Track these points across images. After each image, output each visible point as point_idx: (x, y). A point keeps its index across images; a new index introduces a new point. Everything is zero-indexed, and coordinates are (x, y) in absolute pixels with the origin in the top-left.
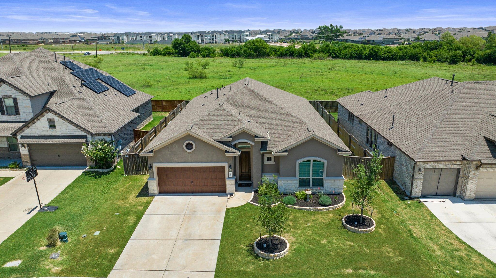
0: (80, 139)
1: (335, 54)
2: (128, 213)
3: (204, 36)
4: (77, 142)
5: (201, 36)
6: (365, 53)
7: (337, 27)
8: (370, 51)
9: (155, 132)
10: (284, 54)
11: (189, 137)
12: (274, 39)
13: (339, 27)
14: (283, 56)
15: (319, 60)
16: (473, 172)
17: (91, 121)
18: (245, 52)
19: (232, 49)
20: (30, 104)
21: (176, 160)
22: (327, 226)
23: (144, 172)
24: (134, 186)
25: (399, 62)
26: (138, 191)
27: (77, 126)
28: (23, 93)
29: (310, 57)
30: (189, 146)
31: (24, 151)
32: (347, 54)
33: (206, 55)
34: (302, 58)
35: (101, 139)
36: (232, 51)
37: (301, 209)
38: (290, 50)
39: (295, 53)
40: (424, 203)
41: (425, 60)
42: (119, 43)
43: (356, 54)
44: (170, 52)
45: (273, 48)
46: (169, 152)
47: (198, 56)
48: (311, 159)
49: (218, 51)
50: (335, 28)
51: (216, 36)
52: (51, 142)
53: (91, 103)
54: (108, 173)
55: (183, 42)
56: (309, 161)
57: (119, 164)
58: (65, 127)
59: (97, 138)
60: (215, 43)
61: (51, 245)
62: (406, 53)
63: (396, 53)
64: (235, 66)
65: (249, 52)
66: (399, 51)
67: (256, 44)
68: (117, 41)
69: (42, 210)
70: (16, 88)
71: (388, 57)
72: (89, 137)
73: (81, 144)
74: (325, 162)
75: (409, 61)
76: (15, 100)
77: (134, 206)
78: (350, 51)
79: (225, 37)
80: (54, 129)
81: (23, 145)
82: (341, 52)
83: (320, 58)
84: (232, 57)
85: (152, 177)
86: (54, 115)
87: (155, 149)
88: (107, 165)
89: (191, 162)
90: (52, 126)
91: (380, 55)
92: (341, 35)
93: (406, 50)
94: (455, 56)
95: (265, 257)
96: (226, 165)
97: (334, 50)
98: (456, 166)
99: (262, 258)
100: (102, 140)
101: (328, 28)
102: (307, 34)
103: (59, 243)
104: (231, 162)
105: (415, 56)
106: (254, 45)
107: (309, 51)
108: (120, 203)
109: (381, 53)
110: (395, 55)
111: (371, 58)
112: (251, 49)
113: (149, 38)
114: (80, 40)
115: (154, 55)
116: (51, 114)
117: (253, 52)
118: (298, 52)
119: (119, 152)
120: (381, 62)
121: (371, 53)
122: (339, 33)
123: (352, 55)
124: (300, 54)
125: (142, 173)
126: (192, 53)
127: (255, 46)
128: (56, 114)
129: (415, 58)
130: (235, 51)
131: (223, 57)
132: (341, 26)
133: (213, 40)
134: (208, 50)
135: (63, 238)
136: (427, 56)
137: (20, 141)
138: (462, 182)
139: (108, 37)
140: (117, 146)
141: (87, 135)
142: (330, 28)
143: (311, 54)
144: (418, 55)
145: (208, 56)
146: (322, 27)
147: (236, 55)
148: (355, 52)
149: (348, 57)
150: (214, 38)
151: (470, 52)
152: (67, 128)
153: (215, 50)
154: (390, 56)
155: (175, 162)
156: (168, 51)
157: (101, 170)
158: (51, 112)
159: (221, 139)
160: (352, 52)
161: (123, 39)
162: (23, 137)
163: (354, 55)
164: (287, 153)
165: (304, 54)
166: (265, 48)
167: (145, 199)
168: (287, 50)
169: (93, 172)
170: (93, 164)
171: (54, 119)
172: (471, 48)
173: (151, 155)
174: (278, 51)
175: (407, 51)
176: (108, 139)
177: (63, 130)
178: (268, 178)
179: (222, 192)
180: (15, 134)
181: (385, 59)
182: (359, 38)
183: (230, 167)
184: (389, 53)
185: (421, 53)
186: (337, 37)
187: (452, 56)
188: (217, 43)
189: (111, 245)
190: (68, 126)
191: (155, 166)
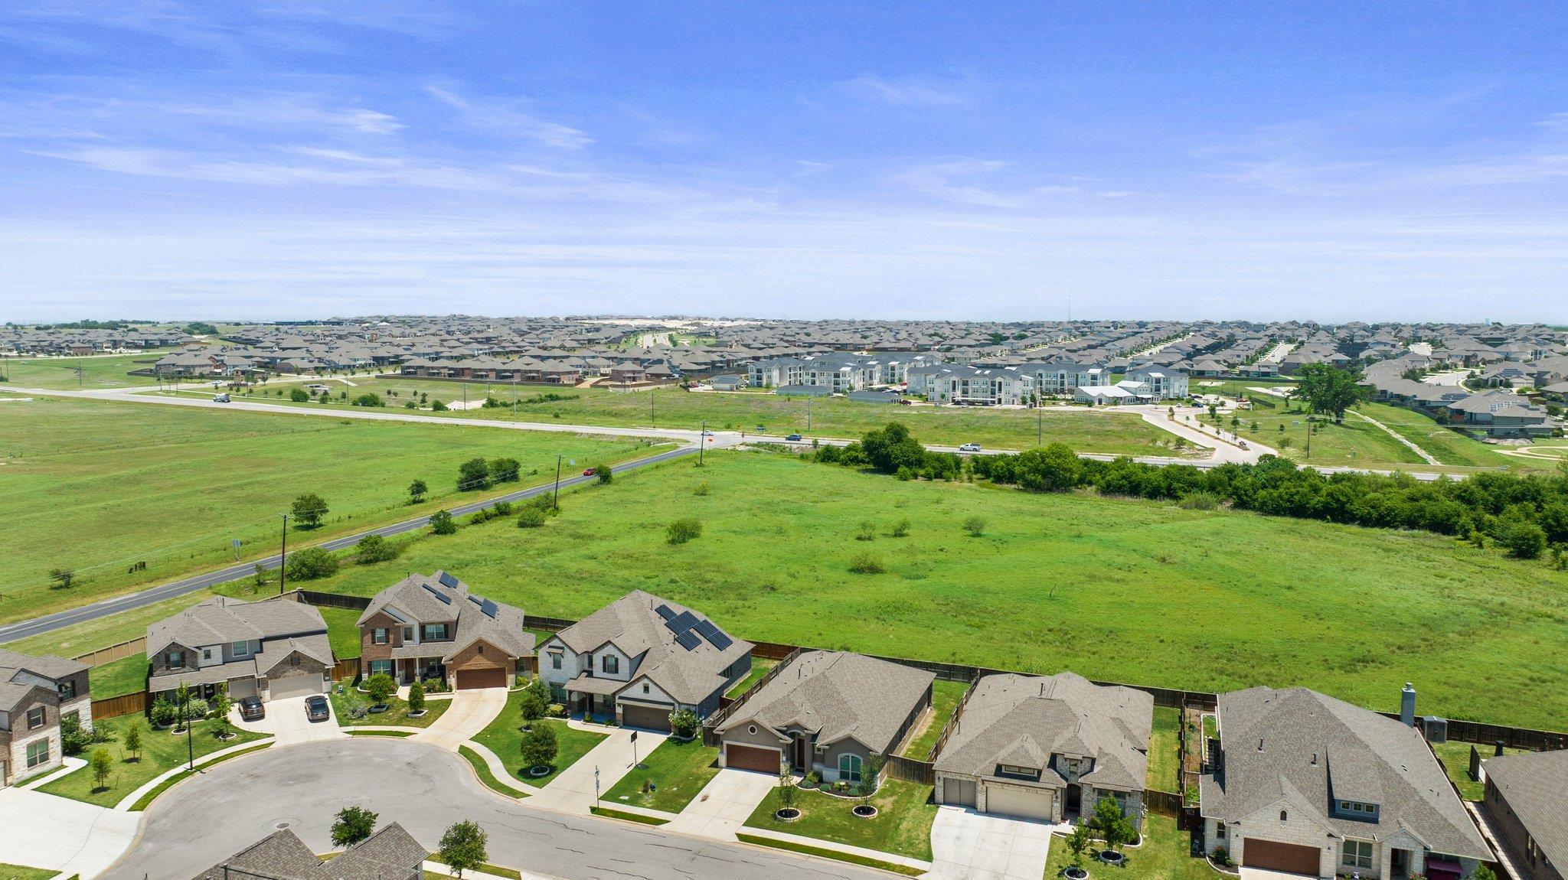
0: (668, 706)
1: (1240, 497)
2: (699, 778)
3: (970, 383)
4: (665, 709)
5: (961, 383)
6: (1313, 502)
8: (1327, 499)
9: (744, 699)
11: (753, 722)
12: (1171, 390)
14: (1111, 491)
15: (1196, 511)
17: (680, 688)
18: (1022, 475)
19: (997, 464)
20: (628, 665)
21: (742, 740)
22: (840, 810)
23: (716, 747)
24: (708, 757)
26: (711, 763)
27: (667, 694)
28: (624, 654)
29: (1176, 498)
30: (753, 730)
31: (619, 710)
32: (1266, 502)
34: (1157, 501)
35: (686, 708)
36: (997, 466)
37: (831, 796)
39: (1143, 485)
42: (760, 385)
43: (1292, 502)
44: (857, 457)
45: (1100, 465)
46: (737, 733)
47: (915, 476)
48: (851, 755)
49: (968, 459)
51: (1000, 383)
52: (643, 705)
53: (682, 669)
54: (689, 742)
55: (887, 442)
56: (849, 757)
57: (699, 734)
58: (658, 695)
59: (683, 706)
61: (646, 791)
62: (1418, 511)
63: (1390, 510)
65: (1030, 477)
67: (1047, 460)
68: (755, 381)
69: (637, 766)
70: (619, 650)
72: (677, 705)
73: (669, 712)
74: (861, 758)
76: (617, 660)
77: (705, 774)
78: (1277, 494)
79: (1026, 388)
80: (648, 694)
81: (619, 705)
82: (1254, 494)
83: (1200, 506)
85: (722, 752)
86: (649, 681)
87: (726, 728)
88: (690, 734)
89: (753, 744)
90: (646, 689)
91: (1352, 511)
96: (780, 750)
98: (971, 779)
100: (687, 710)
103: (650, 791)
104: (785, 748)
106: (1043, 462)
107: (1176, 485)
108: (694, 770)
109: (1354, 507)
110: (1388, 515)
111: (1328, 517)
113: (833, 379)
114: (671, 375)
115: (823, 461)
116: (647, 680)
118: (1153, 483)
119: (701, 722)
120: (1355, 528)
121: (1329, 504)
124: (1154, 490)
125: (714, 747)
126: (902, 469)
127: (1045, 464)
128: (651, 681)
129: (1443, 526)
130: (1002, 468)
133: (993, 393)
134: (940, 461)
135: (653, 788)
136: (1473, 526)
137: (618, 701)
139: (736, 361)
140: (700, 716)
141: (675, 703)
143: (1180, 493)
145: (939, 476)
147: (1005, 476)
150: (997, 388)
152: (660, 696)
154: (1375, 515)
155: (742, 742)
156: (854, 453)
157: (683, 738)
158: (646, 678)
159: (779, 727)
161: (769, 377)
162: (620, 698)
164: (831, 747)
165: (1164, 491)
167: (716, 770)
169: (676, 739)
170: (677, 732)
171: (649, 685)
173: (722, 733)
174: (1103, 478)
176: (693, 709)
177: (655, 696)
178: (817, 766)
179: (777, 773)
180: (614, 694)
181: (1366, 522)
182: (1444, 396)
183: (784, 752)
184: (1373, 507)
187: (1513, 538)
188: (1003, 402)
189: (684, 798)
190: (661, 694)
191: (726, 742)
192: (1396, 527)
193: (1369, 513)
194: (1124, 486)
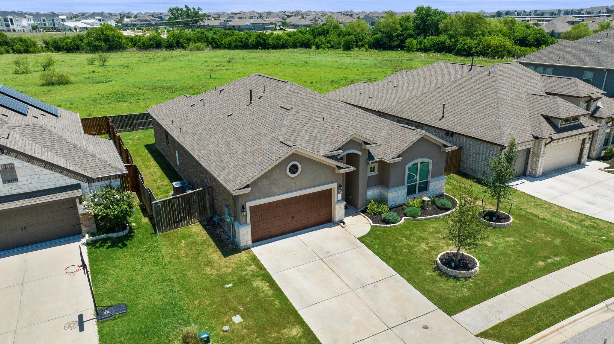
0: (71, 192)
1: (216, 43)
2: (243, 279)
4: (67, 197)
6: (251, 41)
7: (194, 10)
8: (256, 38)
10: (147, 45)
11: (294, 156)
13: (196, 10)
15: (197, 52)
16: (543, 149)
17: (76, 159)
18: (89, 44)
21: (277, 191)
23: (187, 222)
25: (291, 50)
29: (184, 48)
30: (294, 169)
32: (230, 43)
33: (22, 49)
34: (173, 50)
35: (105, 185)
36: (67, 43)
37: (430, 219)
38: (155, 39)
39: (162, 43)
40: (513, 187)
41: (318, 47)
43: (242, 42)
45: (128, 38)
46: (268, 183)
48: (419, 161)
49: (40, 44)
50: (192, 10)
51: (11, 20)
52: (13, 207)
56: (417, 164)
58: (38, 176)
60: (12, 31)
62: (297, 40)
63: (286, 40)
64: (92, 64)
65: (97, 43)
66: (289, 38)
67: (105, 32)
71: (279, 45)
72: (84, 185)
74: (430, 161)
75: (301, 49)
77: (240, 269)
78: (234, 39)
79: (30, 22)
80: (15, 183)
82: (222, 41)
83: (198, 49)
84: (68, 52)
86: (14, 158)
87: (254, 180)
89: (295, 191)
91: (269, 43)
92: (201, 20)
93: (295, 36)
94: (349, 42)
95: (466, 276)
96: (335, 186)
97: (213, 39)
98: (524, 148)
99: (462, 278)
101: (181, 10)
102: (148, 18)
105: (307, 43)
106: (103, 33)
107: (181, 41)
109: (270, 41)
111: (260, 47)
112: (98, 39)
116: (7, 157)
117: (103, 44)
118: (167, 42)
120: (272, 51)
121: (258, 41)
122: (198, 17)
123: (237, 44)
124: (170, 45)
125: (185, 224)
127: (104, 35)
128: (19, 154)
129: (306, 45)
130: (71, 43)
131: (54, 51)
132: (199, 8)
133: (8, 26)
134: (23, 41)
136: (320, 43)
138: (532, 160)
141: (81, 183)
142: (185, 9)
143: (185, 45)
144: (309, 42)
145: (27, 51)
146: (173, 9)
147: (73, 48)
148: (239, 40)
149: (233, 46)
150: (10, 23)
151: (359, 37)
152: (42, 178)
153: (35, 42)
154: (281, 43)
155: (275, 195)
158: (8, 154)
159: (330, 153)
160: (236, 40)
163: (239, 44)
164: (401, 158)
165: (175, 45)
166: (120, 38)
167: (242, 256)
168: (151, 40)
169: (96, 242)
170: (94, 228)
171: (14, 166)
172: (360, 33)
173: (249, 190)
174: (139, 42)
175: (297, 38)
176: (116, 183)
177: (33, 181)
181: (276, 47)
182: (220, 24)
183: (339, 187)
184: (279, 40)
185: (312, 39)
186: (197, 21)
187: (346, 42)
189: (281, 325)
190: (44, 173)
191: (249, 205)
192: (288, 48)
193: (278, 43)
194: (153, 44)
